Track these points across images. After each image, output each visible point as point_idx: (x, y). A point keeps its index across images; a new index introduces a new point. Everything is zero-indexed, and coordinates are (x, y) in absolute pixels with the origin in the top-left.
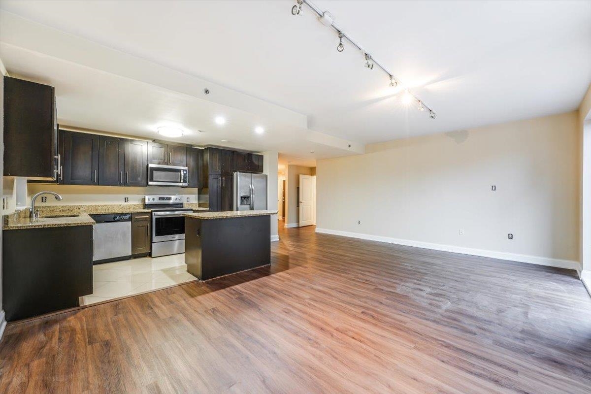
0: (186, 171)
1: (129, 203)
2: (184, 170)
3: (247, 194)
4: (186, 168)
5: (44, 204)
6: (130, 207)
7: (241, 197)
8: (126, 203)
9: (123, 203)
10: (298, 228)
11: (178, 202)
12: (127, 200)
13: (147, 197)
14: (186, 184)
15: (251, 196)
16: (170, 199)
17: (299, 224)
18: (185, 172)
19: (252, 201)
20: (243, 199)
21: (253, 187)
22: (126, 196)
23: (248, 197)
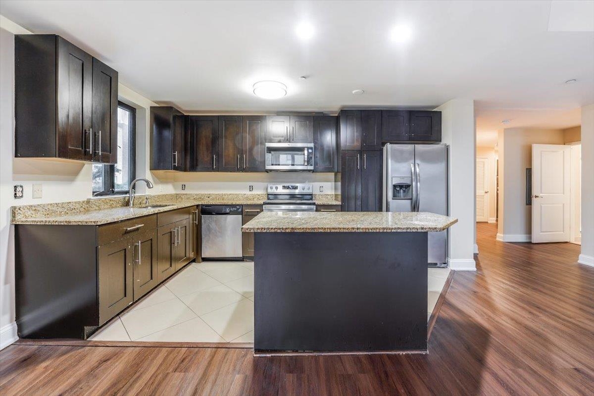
0: (311, 148)
1: (254, 192)
2: (308, 148)
3: (407, 181)
4: (312, 145)
5: (183, 192)
6: (254, 197)
7: (395, 186)
8: (251, 193)
9: (248, 193)
10: (529, 244)
11: (306, 191)
12: (251, 189)
13: (269, 186)
14: (311, 168)
15: (414, 183)
16: (296, 188)
17: (530, 238)
18: (310, 151)
19: (414, 192)
20: (398, 189)
21: (418, 170)
22: (251, 184)
23: (408, 186)
